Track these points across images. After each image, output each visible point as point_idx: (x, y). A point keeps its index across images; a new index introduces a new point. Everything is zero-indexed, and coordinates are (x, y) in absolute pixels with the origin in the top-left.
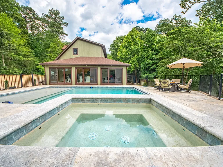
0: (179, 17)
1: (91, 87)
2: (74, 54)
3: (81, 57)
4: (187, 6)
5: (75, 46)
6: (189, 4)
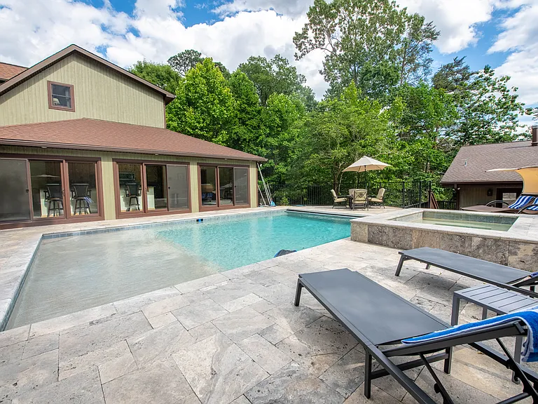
0: (285, 61)
1: (198, 220)
2: (52, 106)
3: (87, 119)
4: (303, 47)
5: (59, 76)
6: (307, 45)
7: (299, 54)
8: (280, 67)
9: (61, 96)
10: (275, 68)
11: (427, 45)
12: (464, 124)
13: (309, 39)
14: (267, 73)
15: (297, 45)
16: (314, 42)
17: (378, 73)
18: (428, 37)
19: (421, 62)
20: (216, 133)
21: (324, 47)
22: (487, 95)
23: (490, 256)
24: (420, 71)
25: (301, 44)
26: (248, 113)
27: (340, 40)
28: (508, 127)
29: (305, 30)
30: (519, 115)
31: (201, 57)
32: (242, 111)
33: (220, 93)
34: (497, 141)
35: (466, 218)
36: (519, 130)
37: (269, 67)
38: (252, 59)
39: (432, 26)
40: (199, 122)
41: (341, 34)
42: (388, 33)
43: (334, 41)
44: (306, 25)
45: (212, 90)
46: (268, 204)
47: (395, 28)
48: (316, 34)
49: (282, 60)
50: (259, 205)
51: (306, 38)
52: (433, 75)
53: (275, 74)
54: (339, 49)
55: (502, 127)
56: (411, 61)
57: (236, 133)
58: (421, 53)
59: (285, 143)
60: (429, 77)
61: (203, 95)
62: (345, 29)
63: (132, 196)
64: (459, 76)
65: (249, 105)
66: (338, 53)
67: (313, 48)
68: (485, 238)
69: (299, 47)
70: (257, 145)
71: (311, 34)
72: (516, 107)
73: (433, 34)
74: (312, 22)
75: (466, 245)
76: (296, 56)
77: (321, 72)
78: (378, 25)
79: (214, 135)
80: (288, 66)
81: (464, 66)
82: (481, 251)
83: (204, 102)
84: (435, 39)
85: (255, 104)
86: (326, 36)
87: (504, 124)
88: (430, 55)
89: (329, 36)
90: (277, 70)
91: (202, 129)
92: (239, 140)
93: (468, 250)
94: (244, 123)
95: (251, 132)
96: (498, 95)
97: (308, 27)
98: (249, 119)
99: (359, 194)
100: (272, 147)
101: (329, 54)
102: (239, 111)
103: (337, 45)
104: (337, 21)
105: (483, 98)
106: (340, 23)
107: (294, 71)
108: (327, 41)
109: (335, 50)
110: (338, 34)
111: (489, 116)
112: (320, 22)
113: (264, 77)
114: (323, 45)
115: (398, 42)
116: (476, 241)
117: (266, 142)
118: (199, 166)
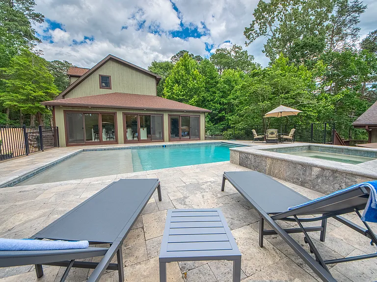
0: (240, 48)
1: (163, 146)
2: (101, 87)
3: (117, 93)
4: (251, 36)
5: (104, 72)
6: (254, 34)
7: (248, 41)
8: (236, 52)
9: (105, 82)
10: (233, 53)
11: (355, 18)
13: (255, 30)
14: (228, 58)
15: (246, 36)
16: (258, 32)
18: (356, 11)
19: (349, 32)
20: (191, 97)
21: (266, 34)
23: (327, 186)
24: (349, 40)
25: (249, 35)
26: (210, 84)
27: (279, 27)
29: (253, 25)
35: (347, 152)
37: (229, 53)
38: (218, 50)
39: (359, 3)
41: (279, 22)
42: (319, 15)
43: (273, 28)
44: (253, 21)
47: (324, 9)
48: (261, 26)
49: (238, 48)
50: (205, 139)
51: (253, 30)
52: (361, 41)
53: (233, 57)
54: (278, 33)
57: (203, 97)
58: (349, 25)
59: (232, 101)
60: (357, 43)
62: (281, 18)
63: (135, 132)
65: (212, 79)
66: (277, 36)
67: (258, 36)
68: (323, 169)
69: (248, 37)
70: (214, 103)
74: (257, 19)
75: (307, 174)
76: (246, 43)
77: (263, 51)
78: (310, 10)
79: (189, 99)
80: (242, 51)
82: (319, 181)
85: (215, 78)
86: (268, 26)
88: (358, 26)
89: (270, 25)
91: (183, 95)
92: (204, 101)
93: (308, 178)
94: (208, 90)
97: (255, 22)
98: (211, 87)
100: (223, 104)
101: (270, 38)
103: (276, 31)
104: (276, 13)
107: (246, 53)
108: (268, 29)
109: (274, 35)
114: (265, 33)
115: (327, 19)
116: (316, 171)
118: (169, 115)
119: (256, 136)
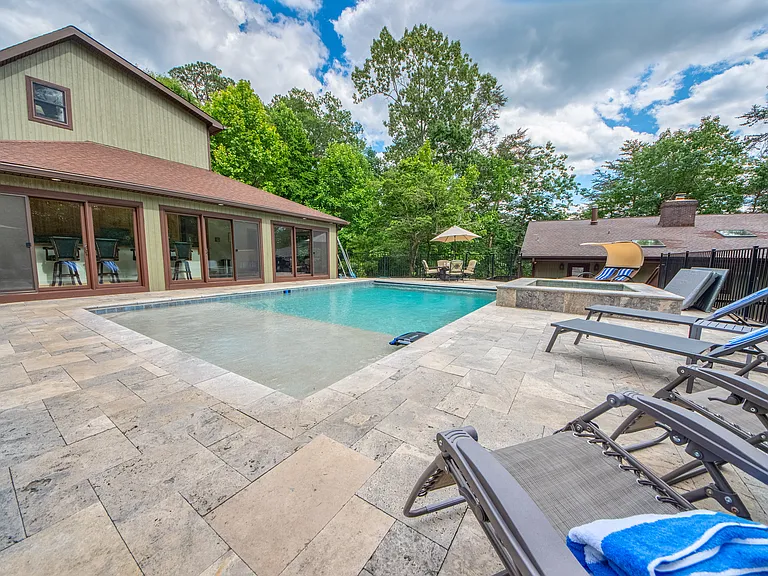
1: (284, 292)
2: (34, 117)
3: (93, 144)
4: (364, 88)
6: (369, 86)
7: (358, 96)
8: (331, 109)
10: (323, 107)
11: (495, 110)
12: (525, 199)
13: (370, 80)
14: (312, 113)
15: (356, 83)
16: (376, 84)
17: (450, 135)
18: (496, 101)
19: (488, 128)
21: (388, 93)
22: (548, 171)
24: (486, 138)
25: (361, 84)
26: (302, 163)
28: (563, 206)
29: (367, 68)
30: (574, 194)
31: (221, 75)
32: (294, 158)
33: (263, 131)
34: (554, 218)
36: (573, 210)
37: (317, 106)
38: (295, 91)
39: (502, 90)
40: (233, 166)
42: (457, 89)
43: (400, 88)
44: (367, 61)
45: (251, 125)
46: (348, 275)
47: (464, 84)
48: (379, 75)
49: (334, 100)
50: (338, 277)
51: (368, 77)
52: (498, 144)
53: (322, 116)
54: (405, 99)
55: (557, 205)
56: (478, 126)
57: (286, 187)
58: (488, 118)
59: (350, 205)
60: (494, 146)
61: (239, 130)
63: (180, 260)
64: (523, 149)
66: (403, 103)
67: (375, 92)
69: (359, 87)
71: (373, 75)
72: (571, 186)
73: (501, 100)
74: (376, 58)
76: (354, 97)
77: (385, 123)
80: (341, 109)
81: (526, 138)
83: (241, 140)
84: (502, 105)
86: (391, 80)
87: (560, 202)
88: (496, 122)
90: (327, 111)
94: (296, 176)
95: (306, 187)
96: (558, 173)
97: (370, 64)
98: (303, 171)
99: (453, 265)
101: (394, 103)
102: (290, 158)
103: (402, 93)
105: (544, 175)
106: (408, 68)
107: (348, 116)
108: (391, 87)
109: (399, 99)
110: (404, 81)
111: (547, 194)
112: (385, 61)
113: (309, 118)
114: (388, 90)
117: (326, 201)
118: (274, 224)
119: (429, 271)
